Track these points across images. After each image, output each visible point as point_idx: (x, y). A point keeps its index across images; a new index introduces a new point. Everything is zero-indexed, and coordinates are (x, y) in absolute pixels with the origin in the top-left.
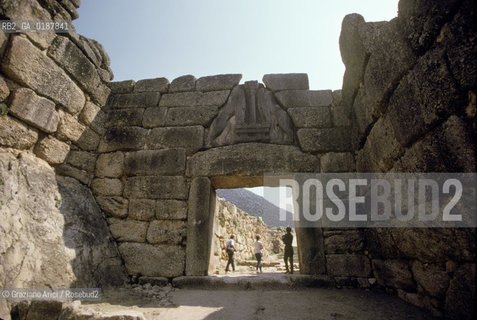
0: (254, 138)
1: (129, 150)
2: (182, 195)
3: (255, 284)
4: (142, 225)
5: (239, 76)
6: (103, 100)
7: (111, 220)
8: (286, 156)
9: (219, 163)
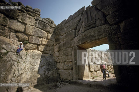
0: (90, 27)
1: (59, 43)
2: (70, 54)
3: (93, 85)
4: (63, 64)
5: (84, 7)
6: (52, 32)
7: (57, 63)
8: (102, 30)
9: (79, 40)
